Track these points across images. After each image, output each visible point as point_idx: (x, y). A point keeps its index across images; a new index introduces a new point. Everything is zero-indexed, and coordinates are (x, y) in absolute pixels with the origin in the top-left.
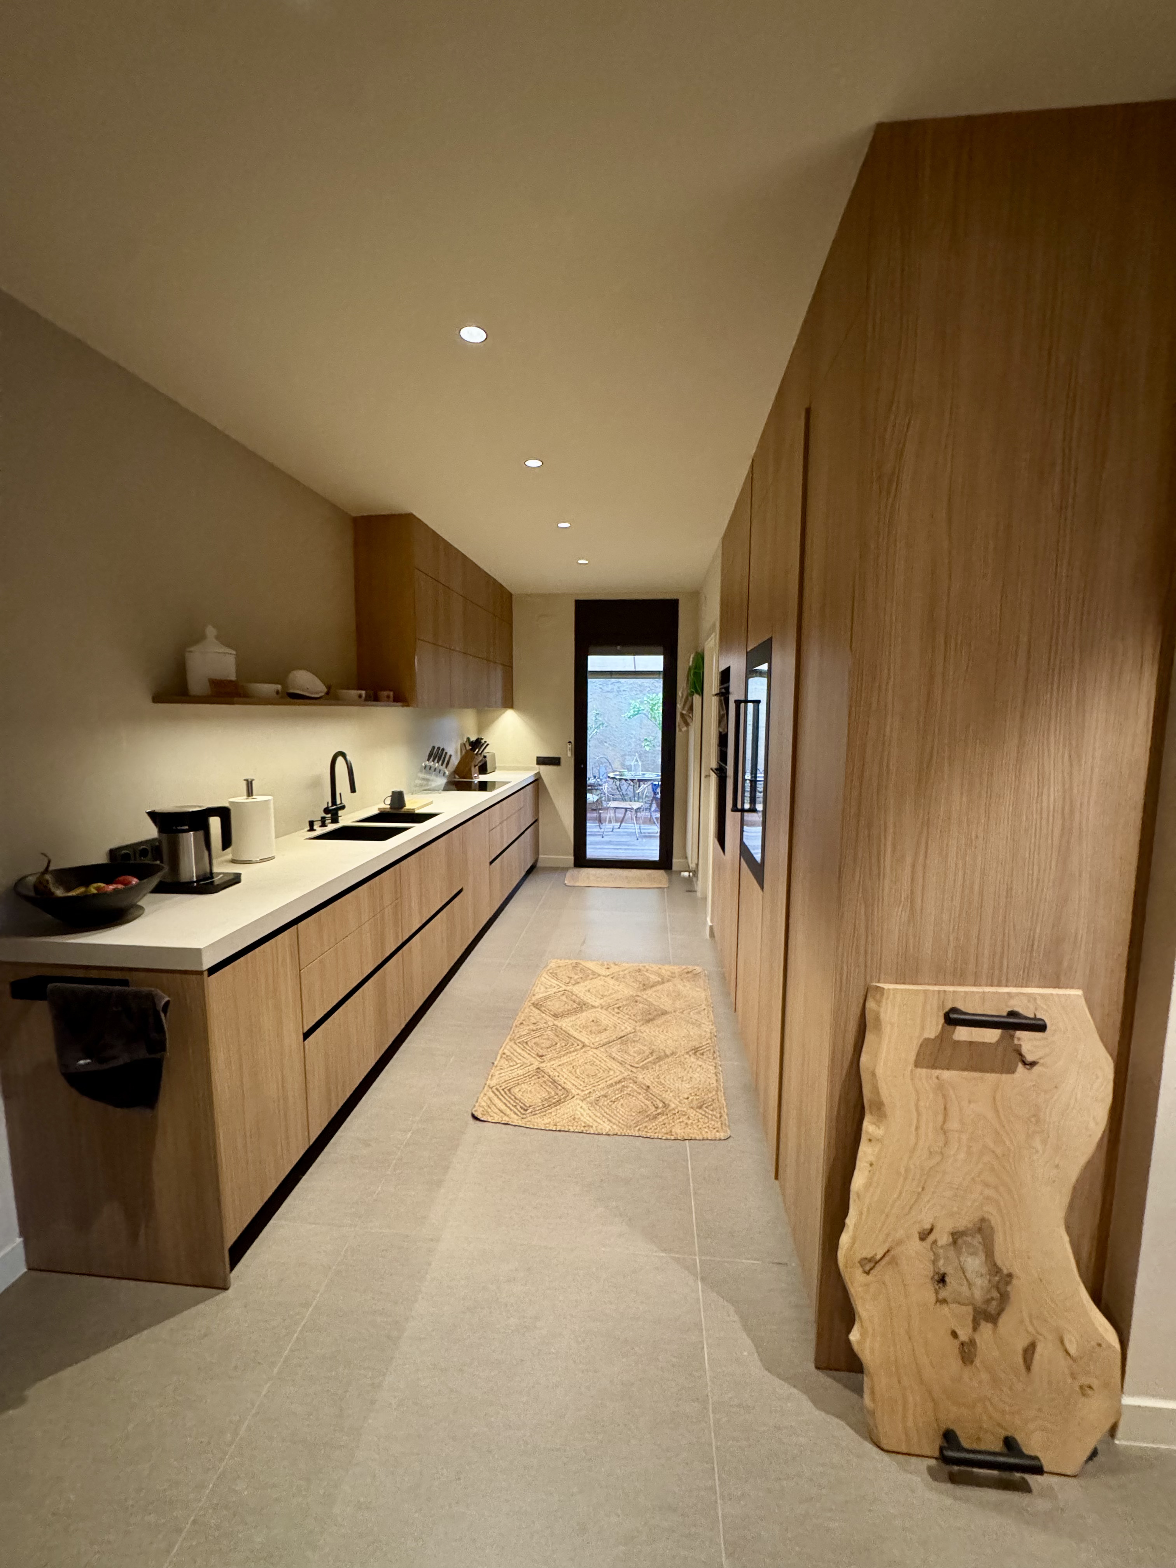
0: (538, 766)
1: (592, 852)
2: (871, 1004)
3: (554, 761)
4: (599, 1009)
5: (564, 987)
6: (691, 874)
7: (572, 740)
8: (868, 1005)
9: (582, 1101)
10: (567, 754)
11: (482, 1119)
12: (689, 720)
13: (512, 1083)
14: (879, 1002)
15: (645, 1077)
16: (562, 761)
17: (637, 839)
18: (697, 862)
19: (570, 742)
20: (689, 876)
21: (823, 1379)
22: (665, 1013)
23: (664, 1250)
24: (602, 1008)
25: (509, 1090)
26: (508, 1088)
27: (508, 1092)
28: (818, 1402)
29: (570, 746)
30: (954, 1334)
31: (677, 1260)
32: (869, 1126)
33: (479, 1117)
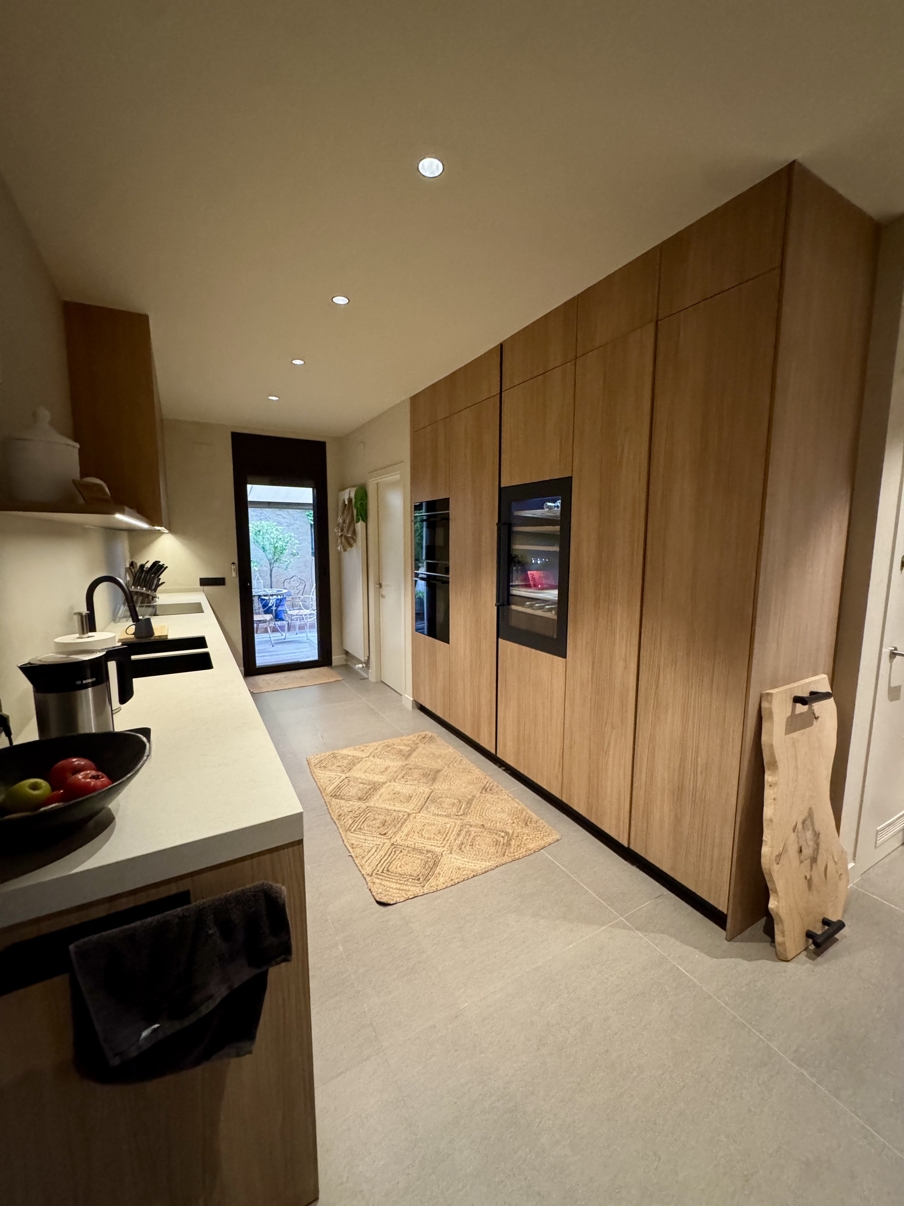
0: (202, 587)
1: (261, 660)
2: (765, 705)
3: (219, 582)
4: (389, 784)
5: (344, 776)
6: (364, 665)
7: (236, 562)
8: (763, 705)
9: (451, 853)
10: (232, 574)
11: (392, 903)
12: (352, 542)
13: (385, 864)
14: (770, 702)
15: (473, 819)
16: (227, 581)
17: (273, 646)
18: (368, 655)
19: (233, 563)
20: (363, 667)
21: (735, 945)
22: (438, 771)
23: (603, 924)
24: (390, 781)
25: (388, 871)
26: (385, 869)
27: (388, 873)
28: (749, 958)
29: (235, 567)
30: (806, 877)
31: (613, 926)
32: (768, 778)
33: (389, 903)
